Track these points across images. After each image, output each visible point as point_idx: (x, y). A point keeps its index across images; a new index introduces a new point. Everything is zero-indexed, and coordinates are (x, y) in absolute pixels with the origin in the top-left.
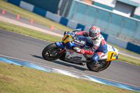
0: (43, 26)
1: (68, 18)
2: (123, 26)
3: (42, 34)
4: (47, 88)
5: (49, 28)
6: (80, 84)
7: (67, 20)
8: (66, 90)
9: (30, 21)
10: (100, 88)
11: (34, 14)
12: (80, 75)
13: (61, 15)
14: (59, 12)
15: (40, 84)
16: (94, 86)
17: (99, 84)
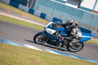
0: (16, 14)
1: (34, 9)
2: (73, 14)
3: (16, 20)
4: (19, 58)
5: (21, 16)
6: (43, 55)
7: (34, 11)
8: (33, 59)
9: (7, 11)
10: (57, 58)
11: (10, 6)
12: (43, 49)
13: (29, 6)
14: (28, 4)
15: (15, 55)
16: (52, 56)
17: (56, 54)
